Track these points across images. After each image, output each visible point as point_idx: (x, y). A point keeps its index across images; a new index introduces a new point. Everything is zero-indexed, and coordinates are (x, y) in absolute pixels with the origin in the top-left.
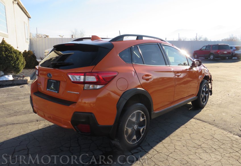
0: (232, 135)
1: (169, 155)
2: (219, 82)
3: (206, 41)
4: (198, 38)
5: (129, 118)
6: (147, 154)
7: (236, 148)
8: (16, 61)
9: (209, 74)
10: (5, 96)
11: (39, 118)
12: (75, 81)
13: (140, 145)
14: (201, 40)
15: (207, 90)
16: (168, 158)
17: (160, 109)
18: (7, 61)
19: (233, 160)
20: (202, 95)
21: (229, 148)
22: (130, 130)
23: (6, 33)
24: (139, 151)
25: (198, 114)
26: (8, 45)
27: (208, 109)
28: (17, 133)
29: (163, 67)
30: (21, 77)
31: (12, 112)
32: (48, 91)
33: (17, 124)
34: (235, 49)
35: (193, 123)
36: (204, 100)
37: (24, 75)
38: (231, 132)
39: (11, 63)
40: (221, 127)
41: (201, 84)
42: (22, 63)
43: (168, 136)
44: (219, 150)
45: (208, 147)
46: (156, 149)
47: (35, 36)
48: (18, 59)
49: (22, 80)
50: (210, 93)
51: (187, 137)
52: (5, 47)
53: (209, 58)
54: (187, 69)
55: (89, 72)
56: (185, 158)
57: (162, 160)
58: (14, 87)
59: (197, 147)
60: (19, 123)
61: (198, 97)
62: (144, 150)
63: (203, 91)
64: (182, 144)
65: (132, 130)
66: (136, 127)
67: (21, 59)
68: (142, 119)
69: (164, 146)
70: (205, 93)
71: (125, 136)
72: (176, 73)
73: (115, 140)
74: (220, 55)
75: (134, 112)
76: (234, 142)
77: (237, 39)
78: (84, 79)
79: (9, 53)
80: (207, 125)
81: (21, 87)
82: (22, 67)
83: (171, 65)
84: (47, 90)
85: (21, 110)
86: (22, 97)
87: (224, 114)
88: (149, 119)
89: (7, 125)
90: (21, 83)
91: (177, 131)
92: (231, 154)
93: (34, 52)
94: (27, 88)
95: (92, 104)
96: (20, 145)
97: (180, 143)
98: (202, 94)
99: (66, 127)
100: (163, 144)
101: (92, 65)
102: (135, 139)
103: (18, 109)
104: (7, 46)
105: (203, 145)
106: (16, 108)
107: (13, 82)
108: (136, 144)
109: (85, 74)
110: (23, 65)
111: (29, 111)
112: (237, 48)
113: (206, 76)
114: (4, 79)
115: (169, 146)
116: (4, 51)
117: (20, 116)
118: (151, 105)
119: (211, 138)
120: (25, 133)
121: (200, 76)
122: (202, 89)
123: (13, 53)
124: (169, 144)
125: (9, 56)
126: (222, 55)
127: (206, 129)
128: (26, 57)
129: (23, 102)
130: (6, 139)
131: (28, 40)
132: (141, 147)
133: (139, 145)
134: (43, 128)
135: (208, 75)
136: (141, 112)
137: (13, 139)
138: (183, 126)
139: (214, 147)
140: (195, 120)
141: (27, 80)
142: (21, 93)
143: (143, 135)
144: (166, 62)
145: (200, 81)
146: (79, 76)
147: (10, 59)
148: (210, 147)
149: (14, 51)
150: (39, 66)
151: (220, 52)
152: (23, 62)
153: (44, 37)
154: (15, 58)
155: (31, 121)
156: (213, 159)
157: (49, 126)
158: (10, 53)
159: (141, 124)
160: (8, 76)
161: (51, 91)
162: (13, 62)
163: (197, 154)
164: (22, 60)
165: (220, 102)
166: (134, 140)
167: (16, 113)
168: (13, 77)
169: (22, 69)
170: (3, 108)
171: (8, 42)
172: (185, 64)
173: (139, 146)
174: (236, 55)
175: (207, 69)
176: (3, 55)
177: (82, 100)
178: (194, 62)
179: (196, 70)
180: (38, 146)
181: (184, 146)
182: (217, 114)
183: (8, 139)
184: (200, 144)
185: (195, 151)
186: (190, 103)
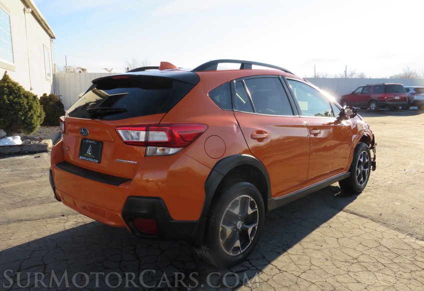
0: (413, 240)
1: (300, 276)
2: (388, 149)
3: (362, 79)
4: (349, 73)
5: (227, 209)
6: (260, 273)
7: (422, 264)
8: (27, 112)
9: (370, 132)
10: (7, 173)
11: (66, 210)
12: (130, 140)
13: (248, 259)
14: (353, 77)
15: (367, 161)
16: (299, 280)
17: (284, 193)
18: (11, 112)
19: (417, 285)
20: (358, 170)
21: (410, 264)
22: (229, 231)
23: (11, 63)
24: (246, 269)
25: (351, 203)
26: (13, 83)
27: (369, 195)
28: (26, 237)
29: (289, 118)
30: (36, 140)
31: (19, 200)
32: (81, 160)
33: (26, 220)
34: (414, 92)
35: (342, 220)
36: (362, 180)
37: (41, 136)
38: (411, 235)
39: (19, 114)
40: (393, 226)
41: (357, 149)
42: (39, 115)
43: (298, 242)
44: (390, 266)
45: (371, 261)
46: (276, 265)
47: (62, 70)
48: (31, 108)
49: (38, 145)
50: (372, 167)
51: (333, 243)
52: (8, 87)
53: (368, 109)
54: (330, 123)
55: (155, 125)
56: (330, 280)
57: (287, 285)
58: (24, 157)
59: (352, 261)
60: (30, 220)
61: (351, 174)
62: (254, 266)
63: (360, 162)
64: (323, 256)
65: (233, 230)
66: (239, 224)
67: (37, 107)
68: (250, 211)
69: (291, 259)
70: (362, 167)
71: (221, 241)
72: (312, 129)
73: (202, 247)
74: (388, 102)
75: (237, 198)
76: (417, 252)
77: (417, 75)
78: (147, 137)
79: (14, 98)
80: (368, 222)
81: (35, 157)
82: (37, 122)
83: (302, 115)
84: (80, 158)
85: (35, 197)
86: (38, 175)
87: (397, 204)
88: (264, 210)
89: (9, 222)
90: (36, 150)
91: (314, 232)
92: (413, 274)
93: (61, 97)
94: (46, 159)
95: (160, 183)
96: (30, 258)
97: (319, 255)
98: (358, 167)
99: (114, 224)
100: (290, 255)
101: (161, 112)
102: (239, 247)
103: (29, 195)
104: (13, 86)
105: (361, 258)
106: (26, 194)
107: (22, 149)
108: (241, 256)
109: (147, 128)
110: (40, 119)
111: (48, 198)
112: (418, 91)
113: (364, 136)
114: (7, 144)
115: (299, 259)
116: (6, 94)
117: (32, 207)
118: (266, 186)
119: (376, 244)
120: (40, 237)
121: (354, 136)
122: (357, 158)
123: (22, 97)
124: (299, 256)
125: (16, 103)
126: (390, 103)
127: (367, 230)
128: (46, 105)
129: (39, 182)
130: (6, 246)
131: (50, 77)
132: (249, 261)
133: (246, 257)
134: (73, 229)
135: (369, 134)
136: (249, 198)
137: (19, 246)
138: (325, 225)
139: (383, 261)
140: (346, 213)
141: (46, 146)
142: (35, 168)
143: (252, 239)
144: (294, 109)
145: (355, 146)
146: (138, 132)
147: (18, 107)
148: (375, 261)
149: (24, 95)
150: (67, 116)
151: (388, 98)
152: (41, 114)
153: (78, 71)
154: (26, 106)
155: (52, 217)
156: (381, 282)
157: (83, 224)
158: (16, 97)
159: (249, 220)
160: (14, 138)
161: (87, 159)
162: (21, 114)
163: (351, 274)
164: (39, 110)
165: (390, 182)
166: (237, 249)
167: (25, 202)
168: (22, 139)
169: (39, 126)
170: (2, 194)
171: (14, 77)
172: (326, 114)
173: (246, 260)
174: (415, 103)
175: (366, 124)
176: (4, 101)
177: (142, 175)
178: (344, 110)
179: (347, 125)
180: (64, 260)
181: (327, 260)
182: (386, 203)
183: (8, 248)
184: (355, 255)
185: (347, 269)
186: (337, 184)
